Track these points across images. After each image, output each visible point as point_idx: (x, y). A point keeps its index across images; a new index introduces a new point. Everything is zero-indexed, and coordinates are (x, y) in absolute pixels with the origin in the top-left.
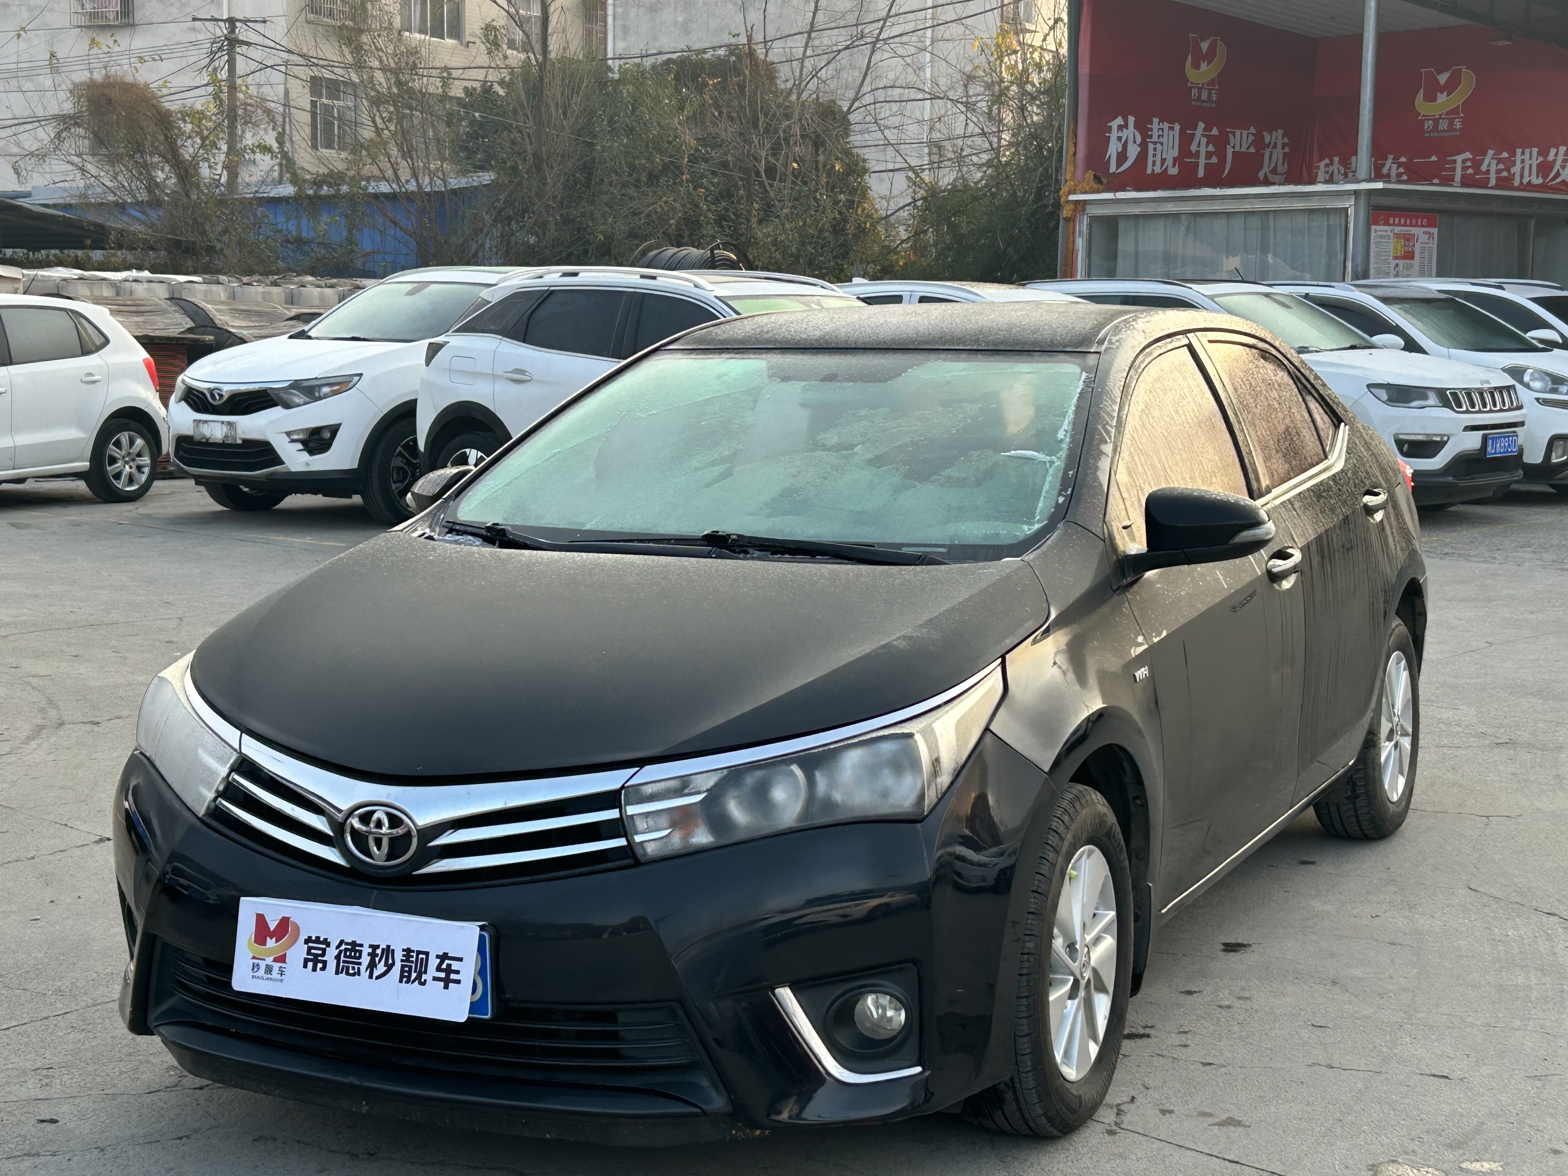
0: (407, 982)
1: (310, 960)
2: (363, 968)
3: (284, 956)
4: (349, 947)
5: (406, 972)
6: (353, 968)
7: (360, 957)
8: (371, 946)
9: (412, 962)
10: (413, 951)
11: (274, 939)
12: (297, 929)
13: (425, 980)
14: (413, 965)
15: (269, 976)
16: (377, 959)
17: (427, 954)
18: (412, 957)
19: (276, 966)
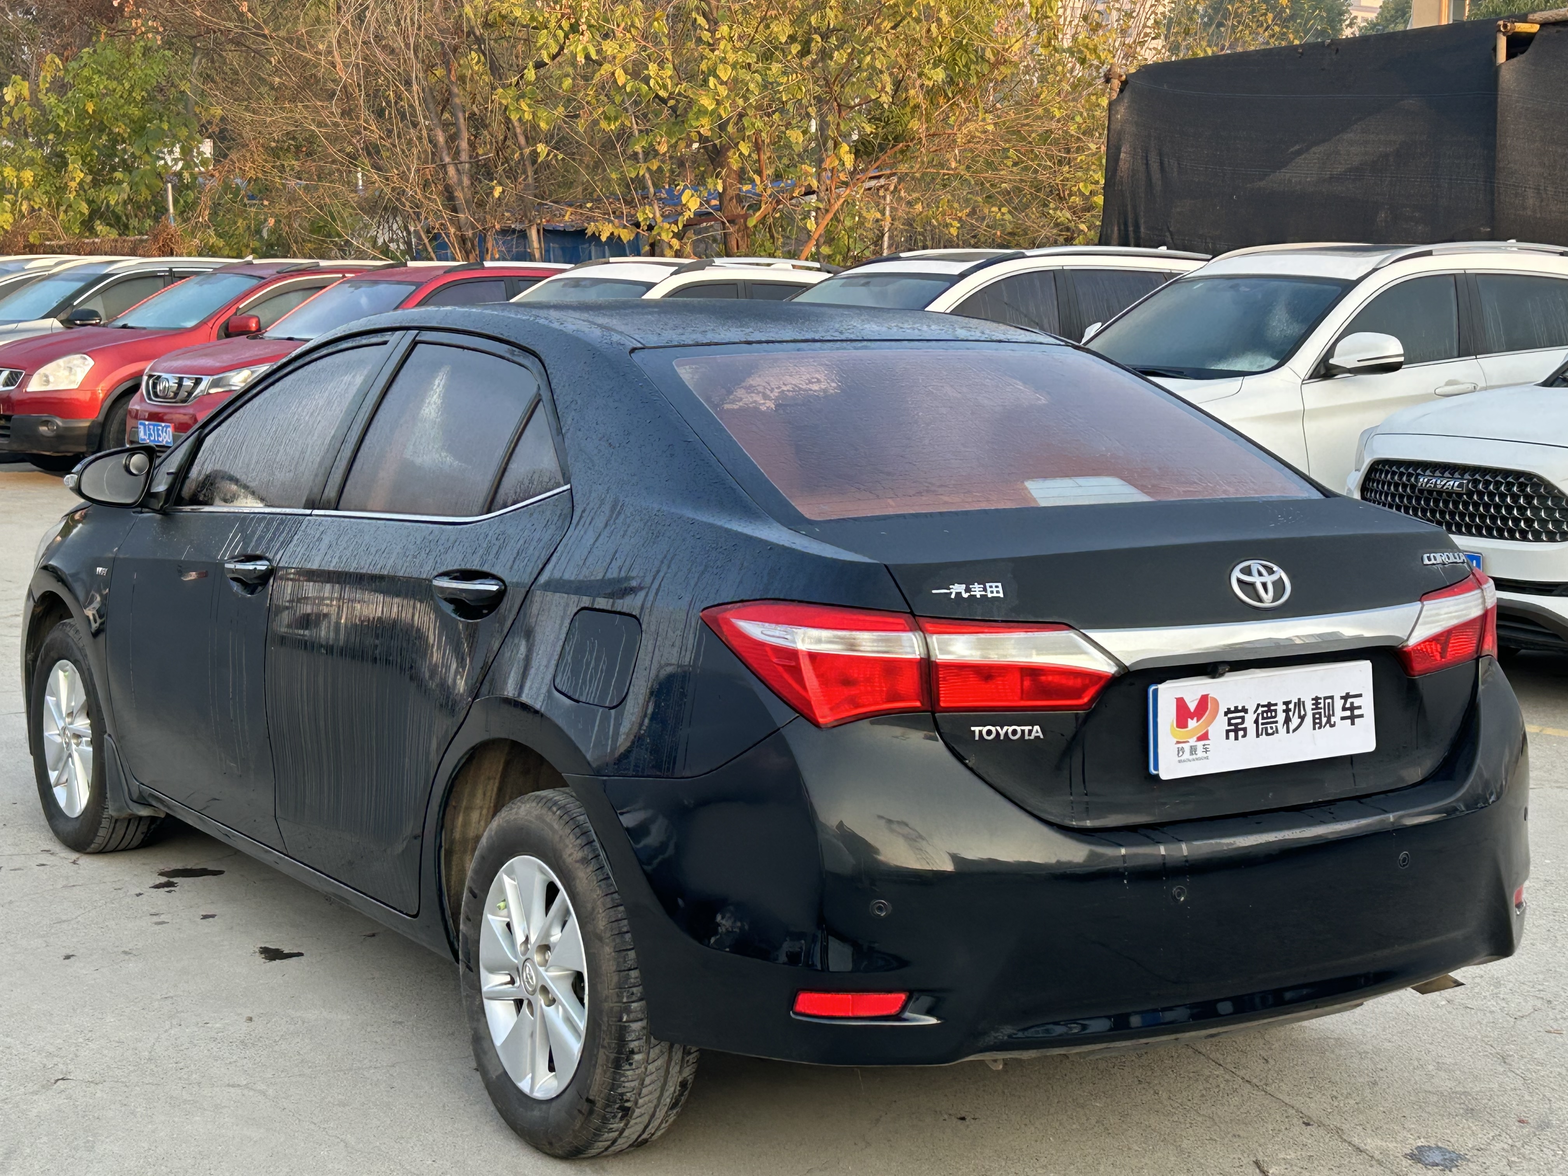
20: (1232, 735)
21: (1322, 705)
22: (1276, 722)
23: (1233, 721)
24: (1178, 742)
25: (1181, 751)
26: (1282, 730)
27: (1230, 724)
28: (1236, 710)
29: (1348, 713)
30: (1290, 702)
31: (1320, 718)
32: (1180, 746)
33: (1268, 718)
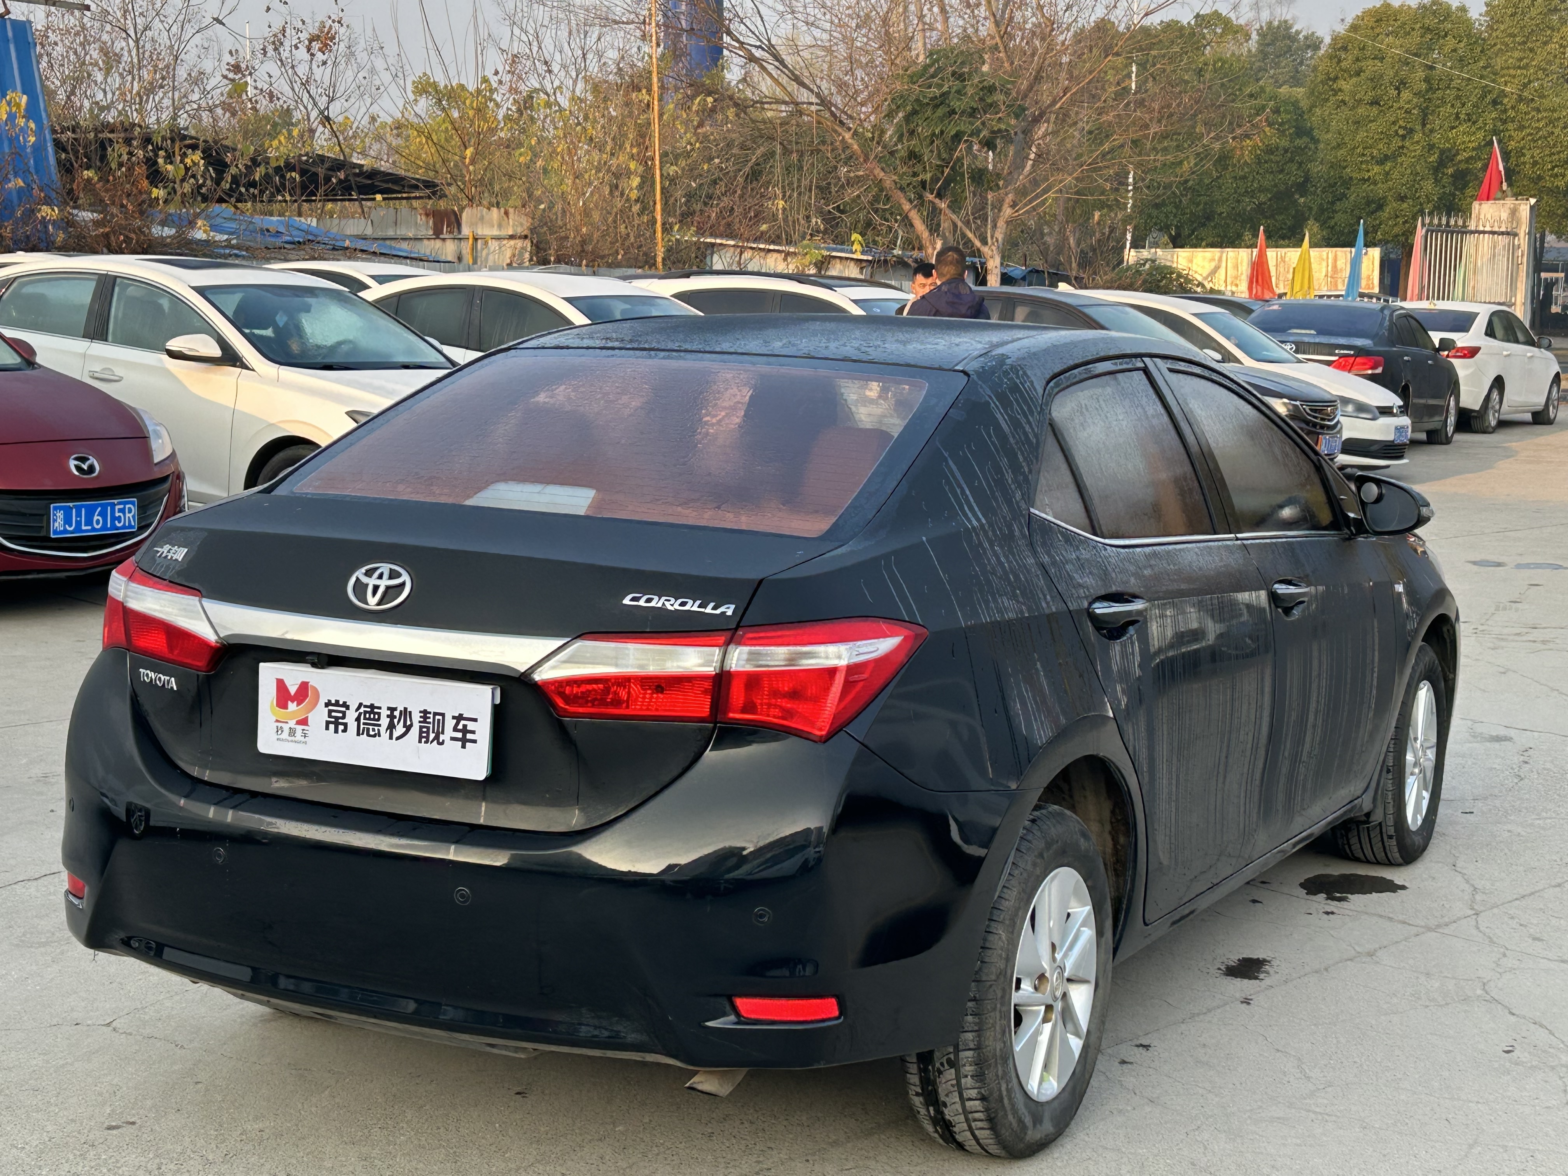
20: (332, 727)
21: (431, 720)
22: (379, 725)
23: (334, 714)
24: (277, 721)
25: (279, 730)
26: (385, 735)
27: (330, 716)
28: (337, 703)
29: (459, 735)
30: (395, 709)
31: (428, 732)
32: (280, 725)
33: (369, 719)
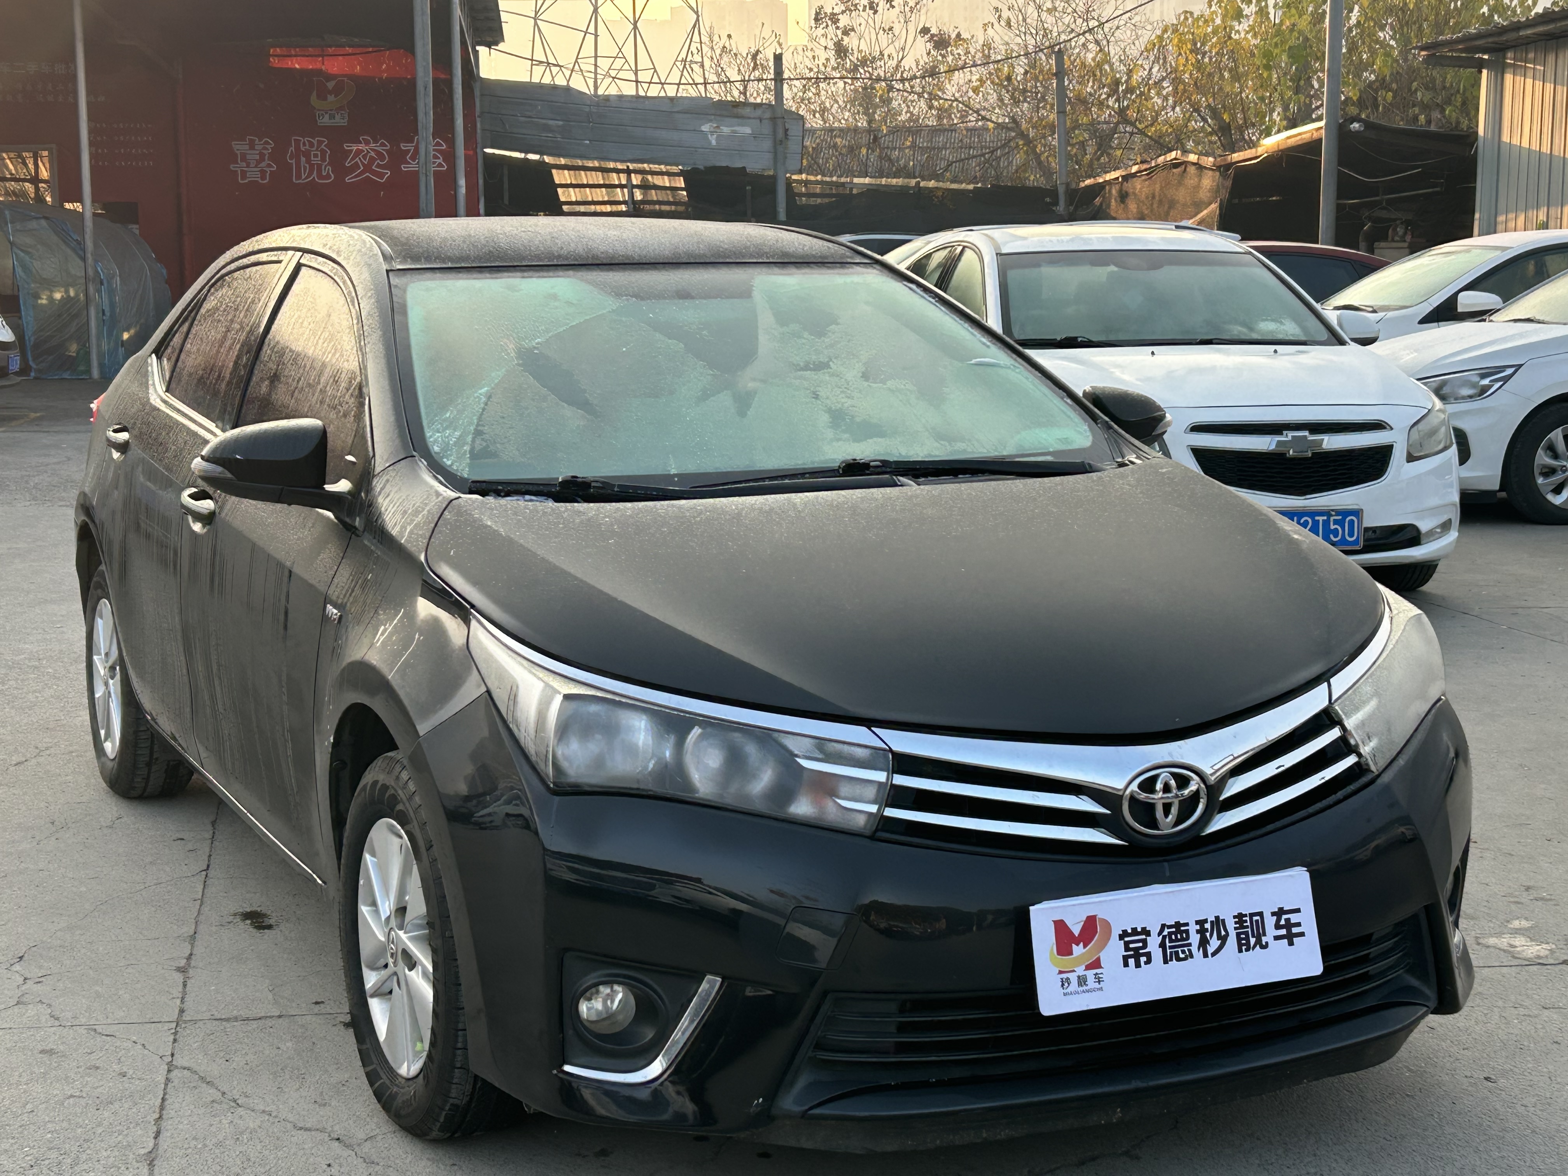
0: (1247, 950)
1: (1130, 956)
2: (1194, 949)
3: (1098, 959)
4: (1174, 930)
5: (1243, 939)
6: (1183, 952)
7: (1188, 938)
8: (1197, 922)
9: (1247, 927)
10: (1245, 915)
11: (1081, 944)
12: (1107, 925)
13: (1267, 943)
14: (1249, 930)
15: (1085, 988)
16: (1208, 934)
17: (1260, 914)
18: (1246, 921)
19: (1090, 974)
